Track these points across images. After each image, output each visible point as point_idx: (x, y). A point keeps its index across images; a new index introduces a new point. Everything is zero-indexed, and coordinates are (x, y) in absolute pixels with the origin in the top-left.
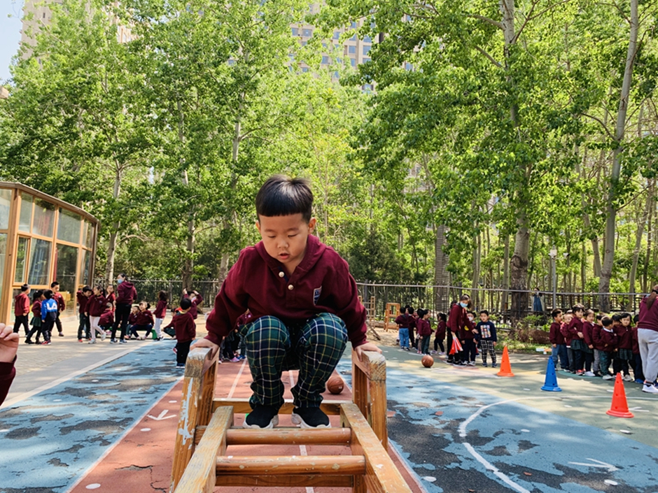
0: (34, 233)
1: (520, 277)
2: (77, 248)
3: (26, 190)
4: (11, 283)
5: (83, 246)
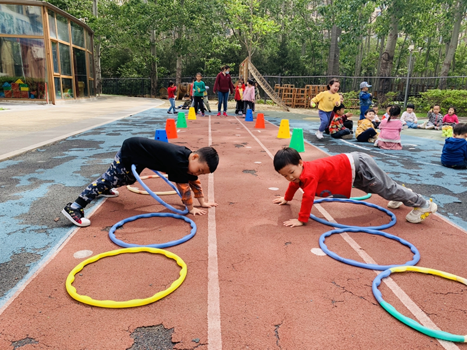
0: (59, 40)
1: (387, 68)
2: (84, 51)
3: (50, 7)
4: (53, 74)
5: (87, 50)
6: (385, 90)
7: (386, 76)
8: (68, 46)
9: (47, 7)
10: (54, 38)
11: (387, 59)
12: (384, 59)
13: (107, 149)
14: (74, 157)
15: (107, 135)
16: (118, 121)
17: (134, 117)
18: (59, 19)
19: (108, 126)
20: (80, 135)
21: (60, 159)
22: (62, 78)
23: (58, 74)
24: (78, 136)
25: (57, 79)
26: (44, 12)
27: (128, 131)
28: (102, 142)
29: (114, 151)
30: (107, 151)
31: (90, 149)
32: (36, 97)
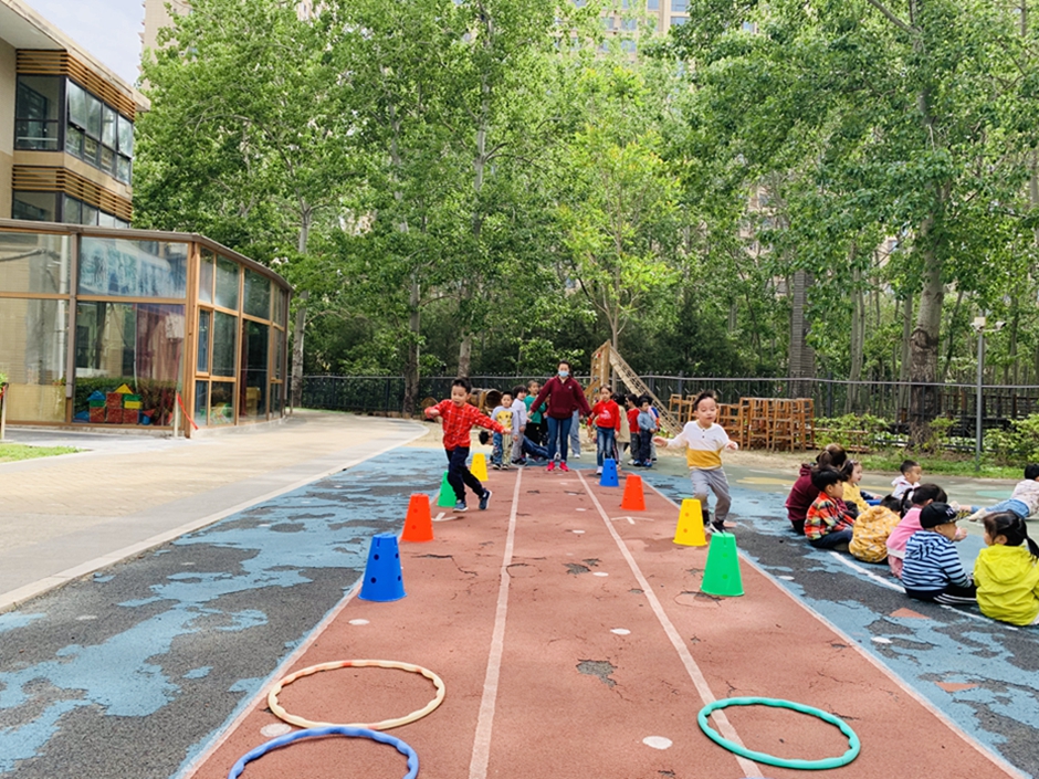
0: (217, 306)
1: (926, 362)
2: (266, 326)
3: (206, 243)
4: (194, 372)
5: (274, 324)
6: (926, 411)
7: (925, 381)
8: (234, 317)
9: (200, 244)
10: (206, 302)
11: (924, 344)
12: (917, 344)
13: (258, 577)
14: (168, 604)
15: (273, 528)
16: (311, 485)
17: (349, 474)
18: (221, 264)
19: (281, 502)
20: (211, 528)
21: (134, 608)
22: (213, 382)
23: (206, 374)
24: (205, 532)
25: (202, 384)
26: (193, 254)
27: (324, 516)
28: (252, 553)
29: (272, 582)
30: (256, 581)
31: (218, 575)
32: (154, 421)
